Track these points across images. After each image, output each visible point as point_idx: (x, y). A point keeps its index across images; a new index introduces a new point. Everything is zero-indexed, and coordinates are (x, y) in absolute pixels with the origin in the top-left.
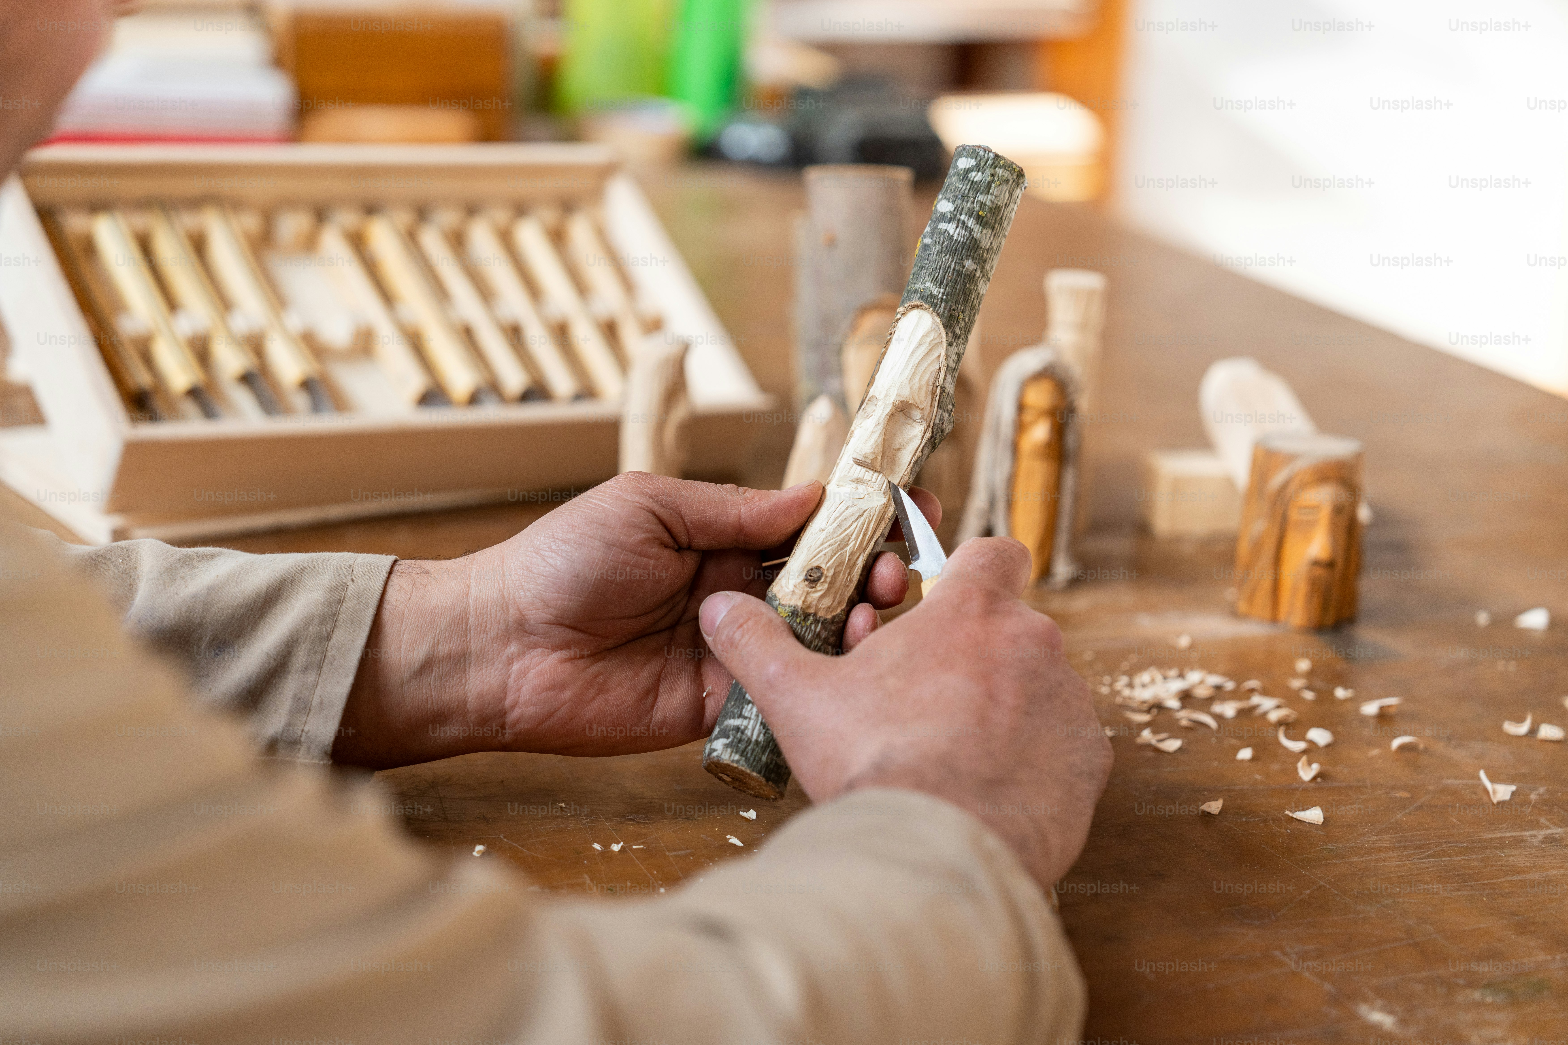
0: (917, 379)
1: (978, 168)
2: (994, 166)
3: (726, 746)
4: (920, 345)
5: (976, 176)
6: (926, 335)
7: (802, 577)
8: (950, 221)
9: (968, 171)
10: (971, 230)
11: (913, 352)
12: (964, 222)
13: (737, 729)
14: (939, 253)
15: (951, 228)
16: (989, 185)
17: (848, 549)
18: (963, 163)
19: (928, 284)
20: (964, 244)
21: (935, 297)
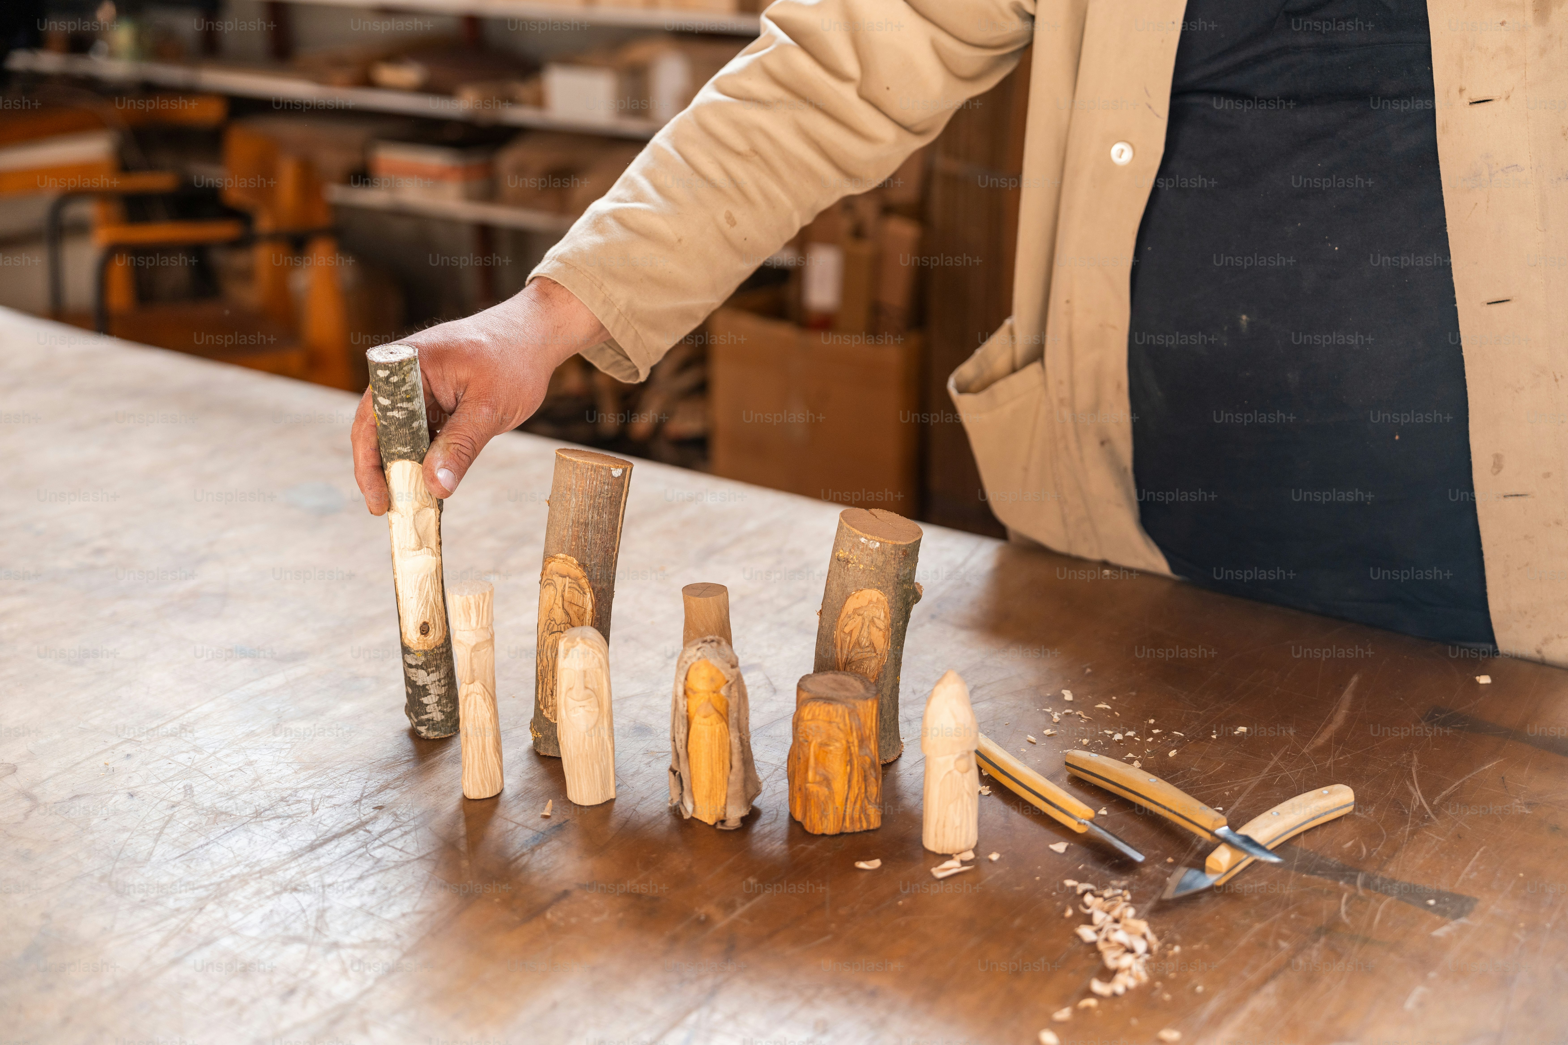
0: (419, 495)
1: (392, 374)
2: (400, 369)
3: (428, 729)
4: (411, 477)
5: (394, 379)
6: (412, 470)
7: (419, 634)
8: (392, 410)
9: (388, 378)
10: (407, 409)
11: (409, 483)
12: (401, 408)
13: (428, 720)
14: (396, 429)
15: (395, 414)
16: (404, 379)
17: (431, 599)
18: (382, 374)
19: (399, 449)
20: (407, 418)
21: (407, 453)
